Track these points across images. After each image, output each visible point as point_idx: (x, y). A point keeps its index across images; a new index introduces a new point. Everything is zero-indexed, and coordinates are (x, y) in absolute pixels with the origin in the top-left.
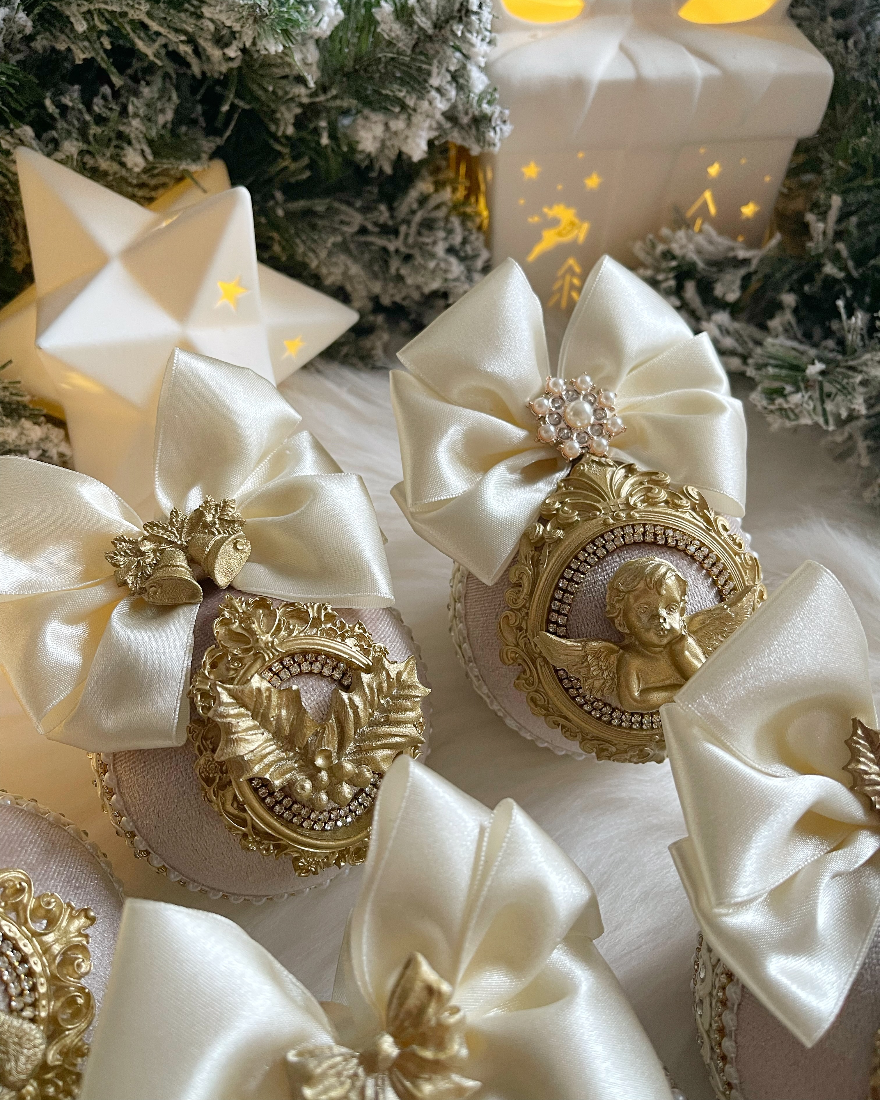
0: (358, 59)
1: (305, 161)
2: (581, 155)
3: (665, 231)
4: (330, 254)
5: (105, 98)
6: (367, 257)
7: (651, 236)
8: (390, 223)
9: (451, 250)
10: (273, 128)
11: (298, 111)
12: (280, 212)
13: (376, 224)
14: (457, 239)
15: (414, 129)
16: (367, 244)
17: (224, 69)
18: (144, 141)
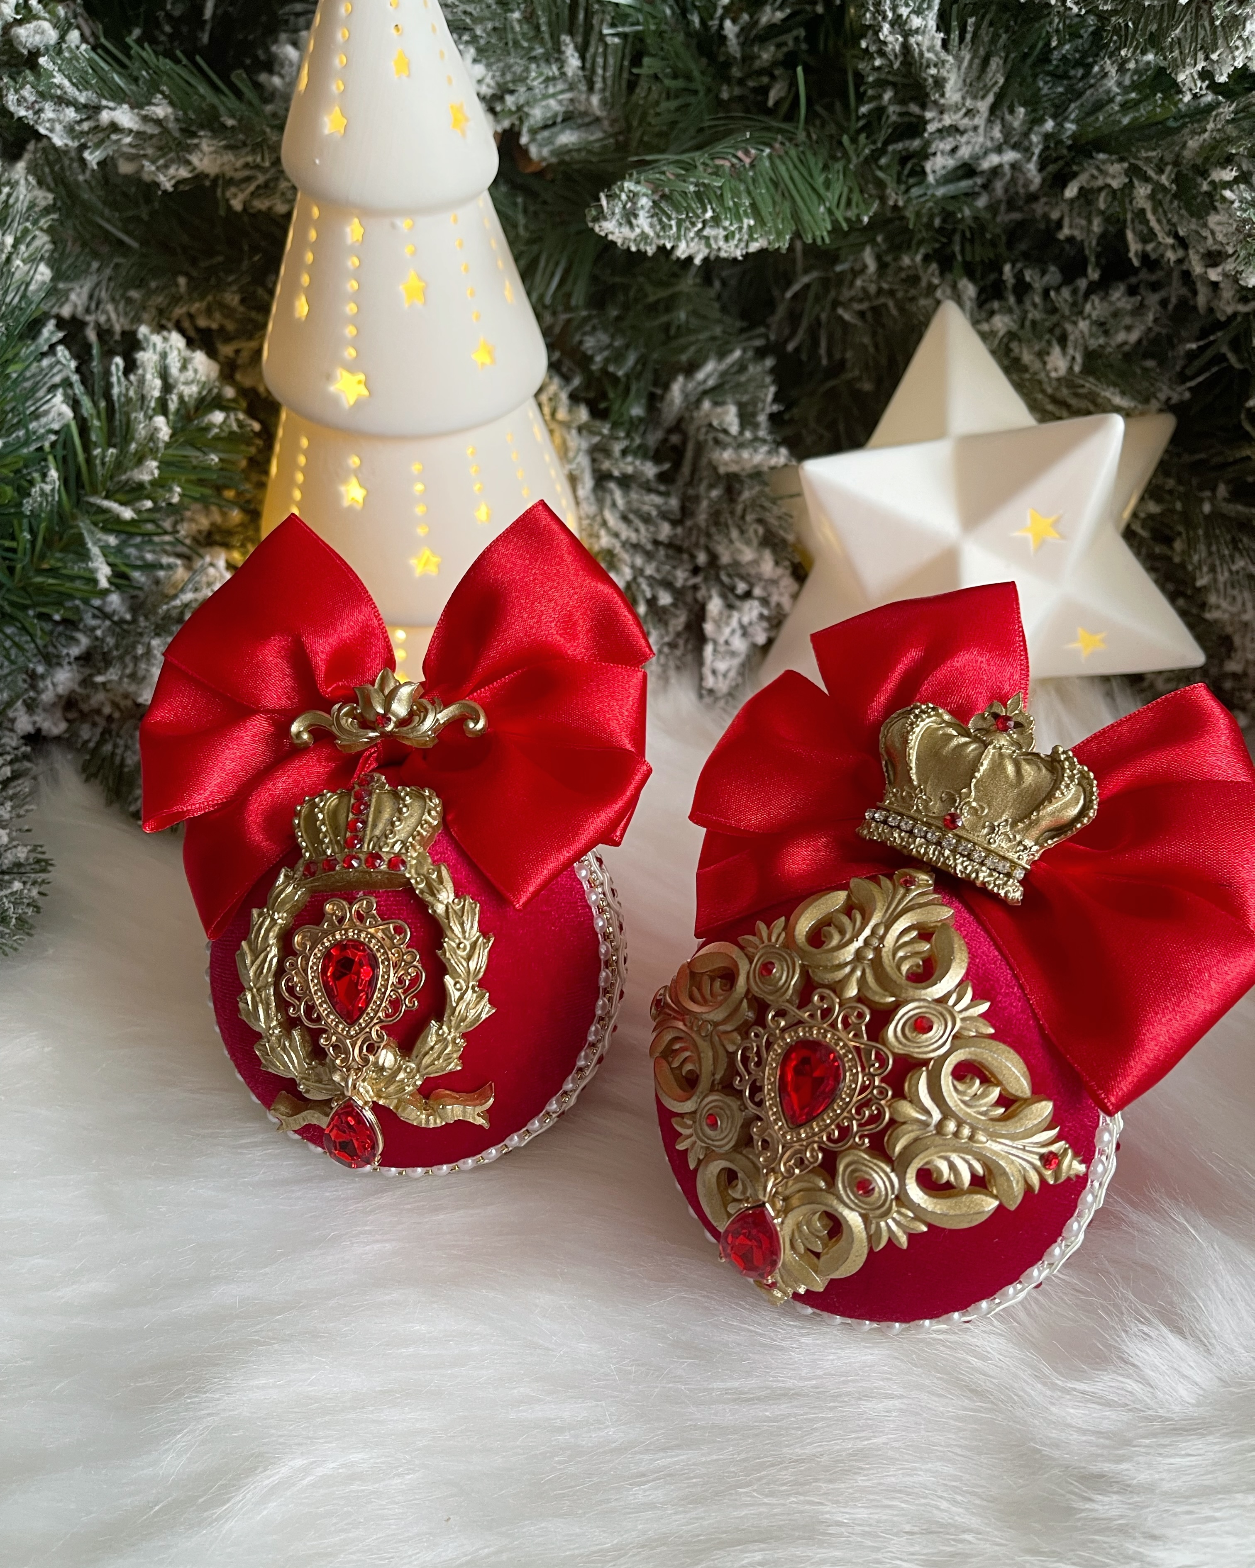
12: (1207, 508)
17: (1229, 310)
18: (1081, 348)
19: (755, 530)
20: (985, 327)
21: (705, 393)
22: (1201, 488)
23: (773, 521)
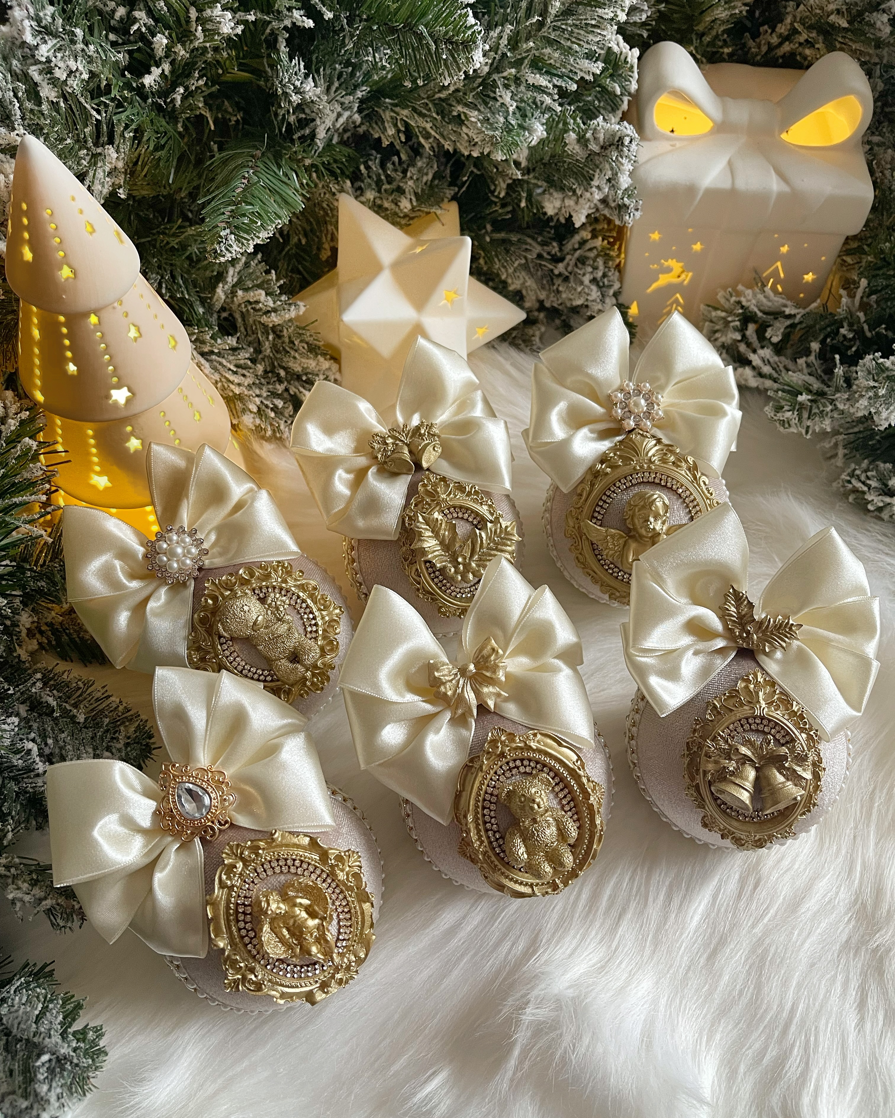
0: (553, 156)
1: (510, 208)
2: (690, 230)
3: (740, 287)
4: (515, 271)
5: (393, 164)
6: (539, 273)
7: (730, 289)
8: (559, 254)
9: (594, 281)
10: (492, 188)
11: (510, 181)
12: (488, 239)
13: (549, 253)
14: (599, 274)
15: (579, 206)
16: (540, 265)
18: (412, 194)
19: (302, 347)
20: (363, 199)
21: (234, 286)
22: (480, 230)
23: (308, 339)
